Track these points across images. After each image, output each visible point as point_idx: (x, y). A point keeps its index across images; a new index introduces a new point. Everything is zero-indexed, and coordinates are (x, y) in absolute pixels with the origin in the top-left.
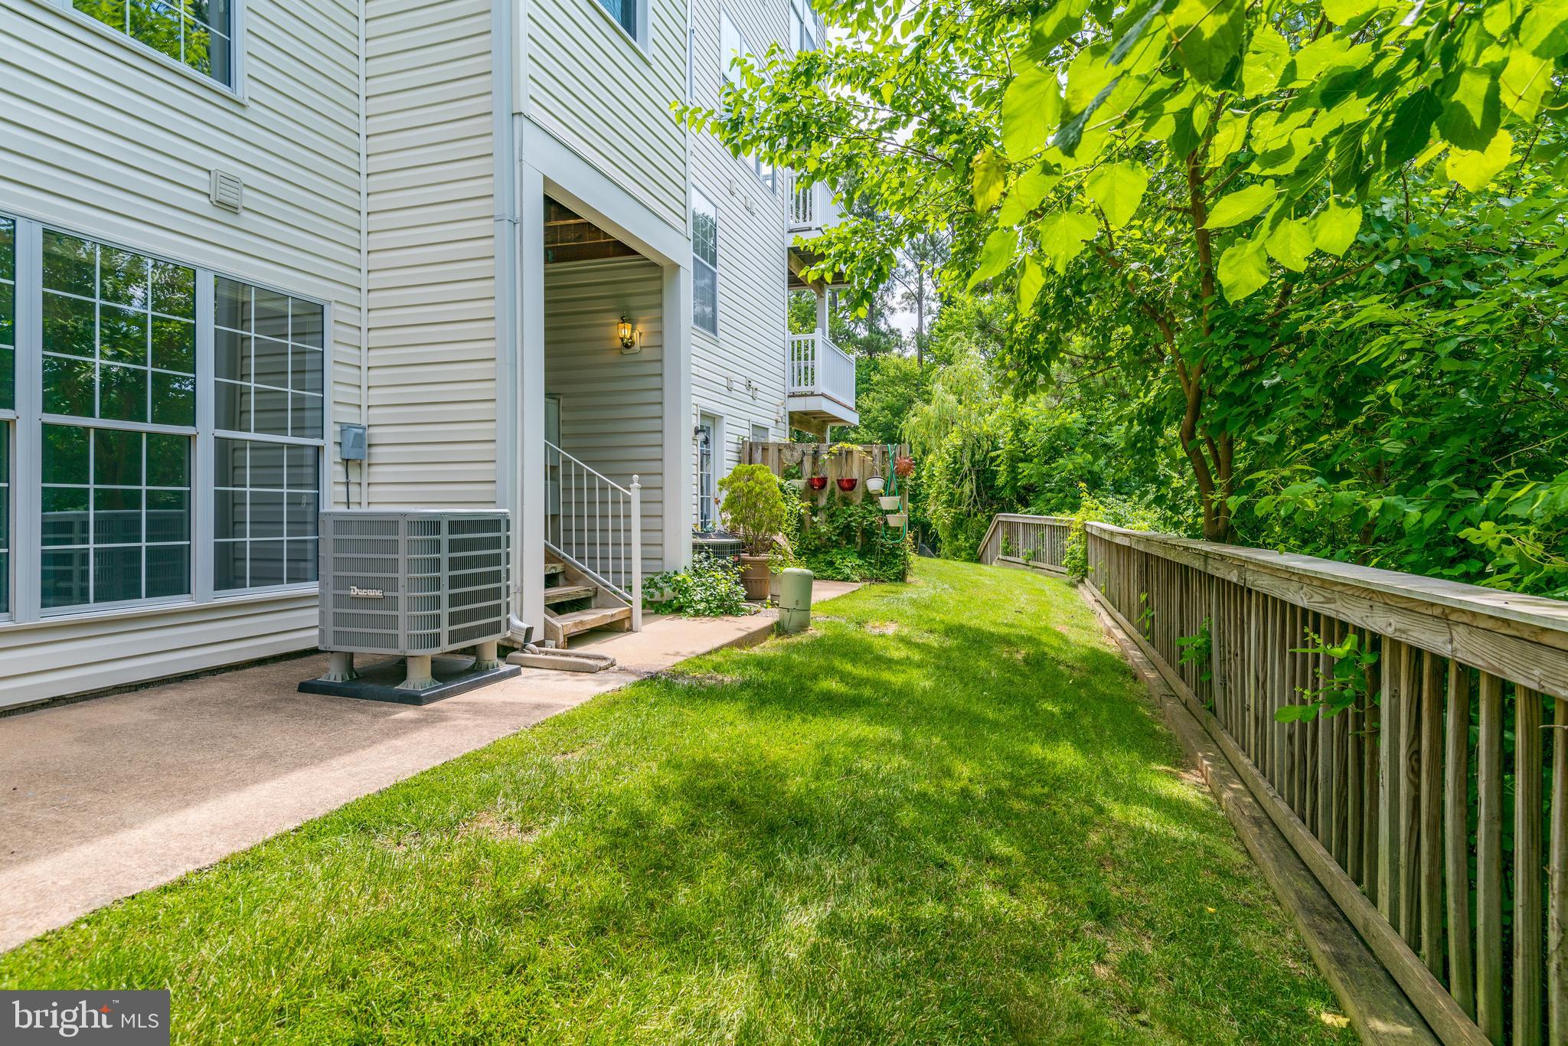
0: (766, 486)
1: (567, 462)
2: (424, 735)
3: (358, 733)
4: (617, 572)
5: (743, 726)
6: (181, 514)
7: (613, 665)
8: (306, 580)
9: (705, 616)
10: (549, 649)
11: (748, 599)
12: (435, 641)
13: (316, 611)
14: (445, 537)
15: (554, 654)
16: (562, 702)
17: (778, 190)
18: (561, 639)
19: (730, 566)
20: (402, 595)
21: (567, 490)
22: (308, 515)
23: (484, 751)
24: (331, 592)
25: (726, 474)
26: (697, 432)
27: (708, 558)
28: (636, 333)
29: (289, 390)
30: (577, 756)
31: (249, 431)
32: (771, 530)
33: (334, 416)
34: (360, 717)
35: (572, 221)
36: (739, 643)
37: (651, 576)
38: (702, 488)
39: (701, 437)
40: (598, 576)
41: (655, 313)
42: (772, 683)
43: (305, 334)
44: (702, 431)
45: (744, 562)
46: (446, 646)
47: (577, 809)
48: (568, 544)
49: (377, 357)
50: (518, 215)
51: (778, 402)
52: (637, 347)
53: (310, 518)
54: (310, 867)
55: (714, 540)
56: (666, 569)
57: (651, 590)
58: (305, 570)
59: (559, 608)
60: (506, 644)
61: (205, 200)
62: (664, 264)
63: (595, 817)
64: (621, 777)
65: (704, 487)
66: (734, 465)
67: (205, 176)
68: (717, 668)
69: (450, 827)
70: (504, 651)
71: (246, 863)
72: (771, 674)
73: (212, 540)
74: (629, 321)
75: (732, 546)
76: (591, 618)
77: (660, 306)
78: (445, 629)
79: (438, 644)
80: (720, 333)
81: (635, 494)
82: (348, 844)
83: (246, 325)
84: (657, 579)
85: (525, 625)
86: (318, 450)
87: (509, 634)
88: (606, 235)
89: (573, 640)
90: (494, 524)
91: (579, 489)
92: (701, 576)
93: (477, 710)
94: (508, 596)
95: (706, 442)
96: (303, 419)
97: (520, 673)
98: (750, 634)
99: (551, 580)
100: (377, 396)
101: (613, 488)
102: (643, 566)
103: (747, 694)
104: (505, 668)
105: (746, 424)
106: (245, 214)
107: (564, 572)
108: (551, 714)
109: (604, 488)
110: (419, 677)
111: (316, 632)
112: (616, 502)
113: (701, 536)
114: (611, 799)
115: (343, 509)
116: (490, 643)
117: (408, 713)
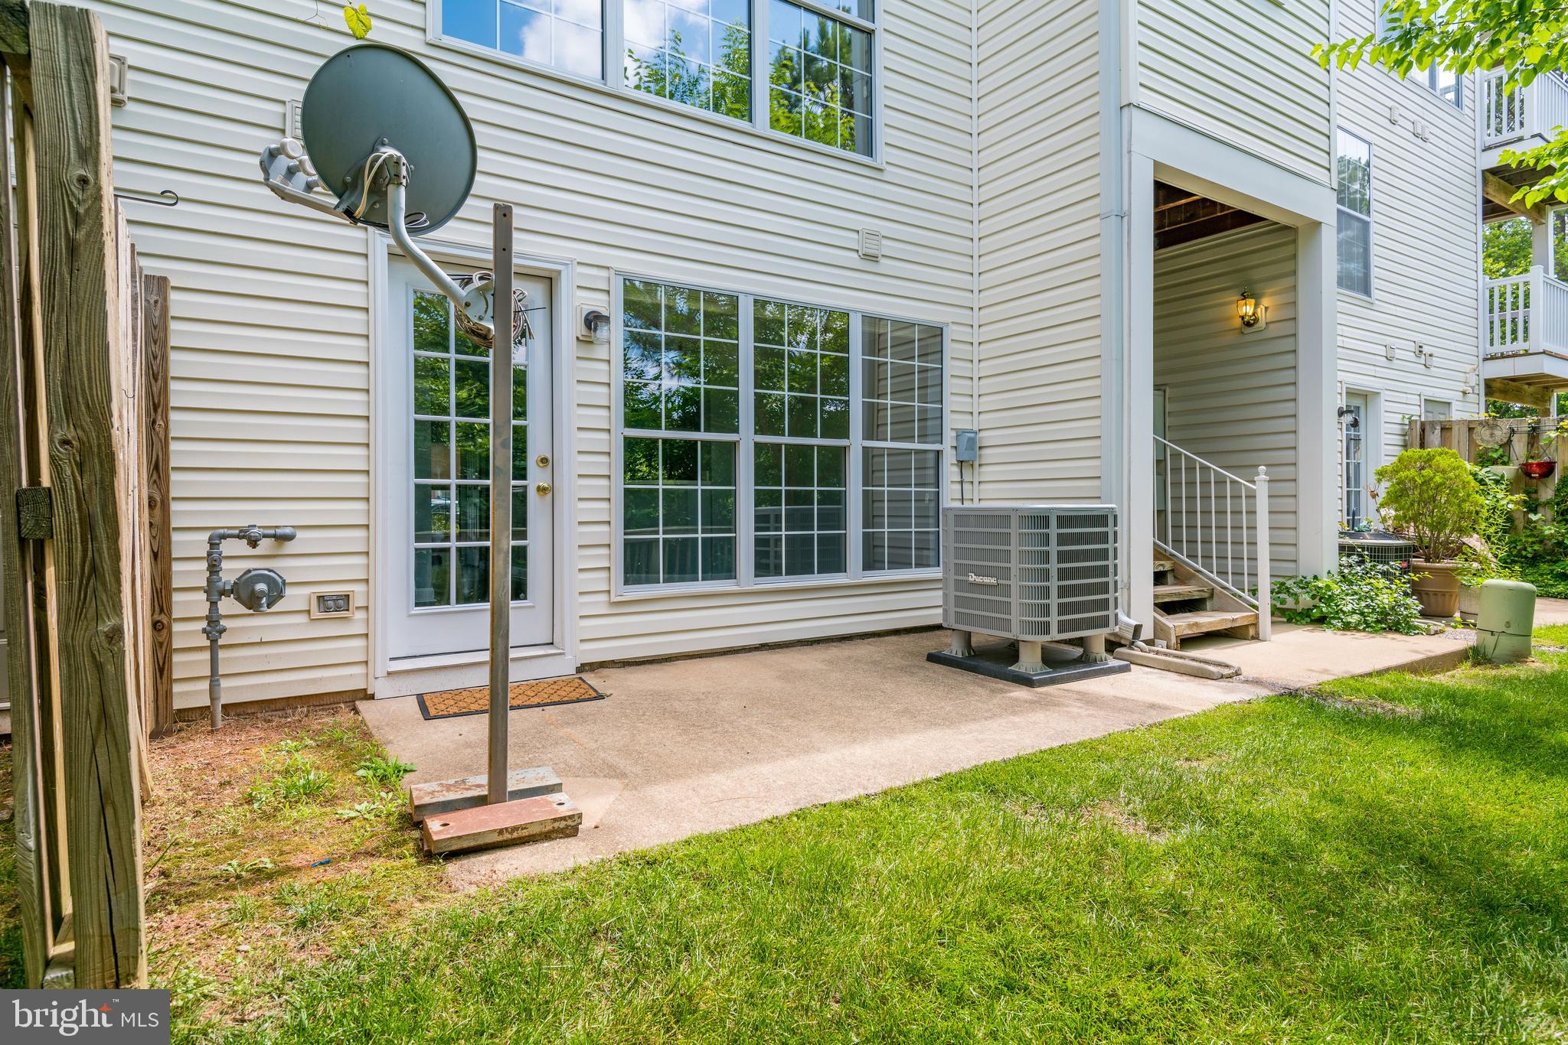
0: (1452, 475)
1: (1176, 455)
2: (1039, 716)
3: (980, 705)
4: (1238, 574)
5: (1430, 770)
6: (839, 509)
7: (1237, 674)
8: (928, 566)
9: (1359, 631)
10: (1160, 649)
11: (1424, 614)
12: (1045, 628)
13: (940, 593)
14: (1054, 531)
15: (1166, 654)
16: (1180, 706)
17: (1466, 101)
18: (1174, 640)
19: (1397, 573)
20: (1015, 583)
21: (1176, 484)
22: (930, 511)
23: (1100, 741)
24: (952, 577)
25: (1387, 462)
26: (1341, 413)
27: (1361, 562)
28: (1263, 309)
29: (916, 404)
30: (1204, 766)
31: (886, 440)
32: (1461, 531)
33: (953, 422)
34: (980, 690)
35: (1183, 201)
36: (1414, 668)
37: (1281, 580)
38: (1348, 479)
39: (1348, 418)
40: (1214, 576)
41: (1287, 282)
42: (1473, 723)
43: (927, 354)
44: (1349, 412)
45: (1417, 570)
46: (1054, 634)
47: (1211, 822)
48: (1177, 542)
49: (986, 368)
50: (1125, 208)
51: (1468, 368)
52: (1262, 324)
53: (932, 513)
54: (953, 815)
55: (1370, 541)
56: (1302, 572)
57: (1282, 596)
58: (928, 557)
59: (1169, 608)
60: (1112, 638)
61: (854, 255)
62: (1299, 224)
63: (1234, 835)
64: (1262, 799)
65: (1353, 476)
66: (1398, 451)
67: (854, 235)
68: (1384, 695)
69: (1073, 808)
70: (1112, 646)
71: (900, 797)
72: (1468, 710)
73: (861, 530)
74: (1252, 296)
75: (1398, 549)
76: (1207, 620)
77: (1294, 273)
78: (1054, 619)
79: (1048, 632)
80: (1375, 293)
81: (1261, 487)
82: (982, 801)
83: (882, 353)
84: (1289, 583)
85: (1134, 623)
86: (938, 453)
87: (1117, 629)
88: (1223, 207)
89: (1186, 642)
90: (1101, 519)
91: (1191, 484)
92: (1351, 583)
93: (1089, 700)
94: (1116, 591)
95: (1355, 424)
96: (926, 427)
97: (1130, 670)
98: (1430, 659)
99: (1159, 578)
100: (987, 403)
101: (1233, 482)
102: (1271, 568)
103: (1436, 731)
104: (1113, 662)
105: (1415, 399)
106: (883, 261)
107: (1173, 570)
108: (1167, 717)
109: (1221, 482)
110: (1029, 661)
111: (940, 611)
112: (1236, 497)
113: (1351, 536)
114: (1251, 820)
115: (958, 504)
116: (1098, 637)
117: (1021, 693)
